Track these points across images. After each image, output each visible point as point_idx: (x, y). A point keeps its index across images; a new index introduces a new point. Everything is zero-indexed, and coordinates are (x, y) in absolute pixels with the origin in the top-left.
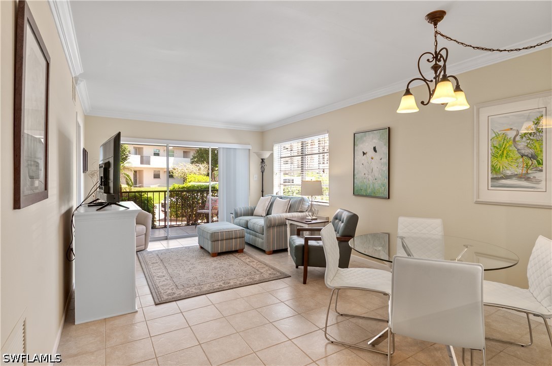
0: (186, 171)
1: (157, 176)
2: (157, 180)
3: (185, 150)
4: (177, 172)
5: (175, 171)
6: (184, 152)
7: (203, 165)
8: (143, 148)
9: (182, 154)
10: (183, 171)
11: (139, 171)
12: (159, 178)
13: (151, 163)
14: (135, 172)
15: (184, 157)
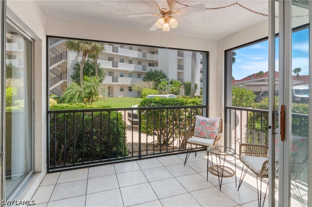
0: (141, 86)
1: (122, 90)
2: (122, 92)
3: (139, 74)
4: (135, 87)
5: (134, 86)
6: (138, 74)
7: (152, 82)
8: (113, 72)
9: (137, 76)
10: (139, 86)
11: (111, 86)
12: (123, 91)
13: (118, 81)
14: (109, 87)
15: (138, 78)
